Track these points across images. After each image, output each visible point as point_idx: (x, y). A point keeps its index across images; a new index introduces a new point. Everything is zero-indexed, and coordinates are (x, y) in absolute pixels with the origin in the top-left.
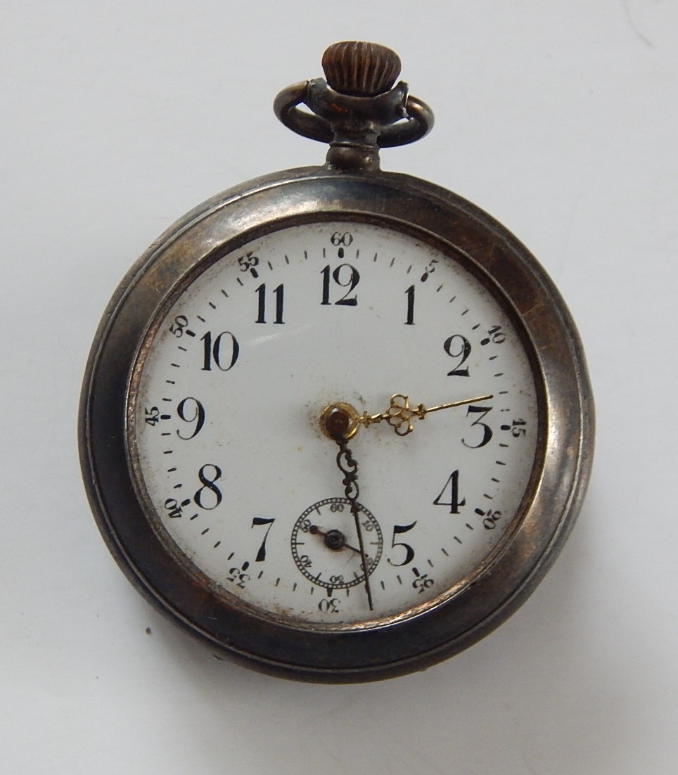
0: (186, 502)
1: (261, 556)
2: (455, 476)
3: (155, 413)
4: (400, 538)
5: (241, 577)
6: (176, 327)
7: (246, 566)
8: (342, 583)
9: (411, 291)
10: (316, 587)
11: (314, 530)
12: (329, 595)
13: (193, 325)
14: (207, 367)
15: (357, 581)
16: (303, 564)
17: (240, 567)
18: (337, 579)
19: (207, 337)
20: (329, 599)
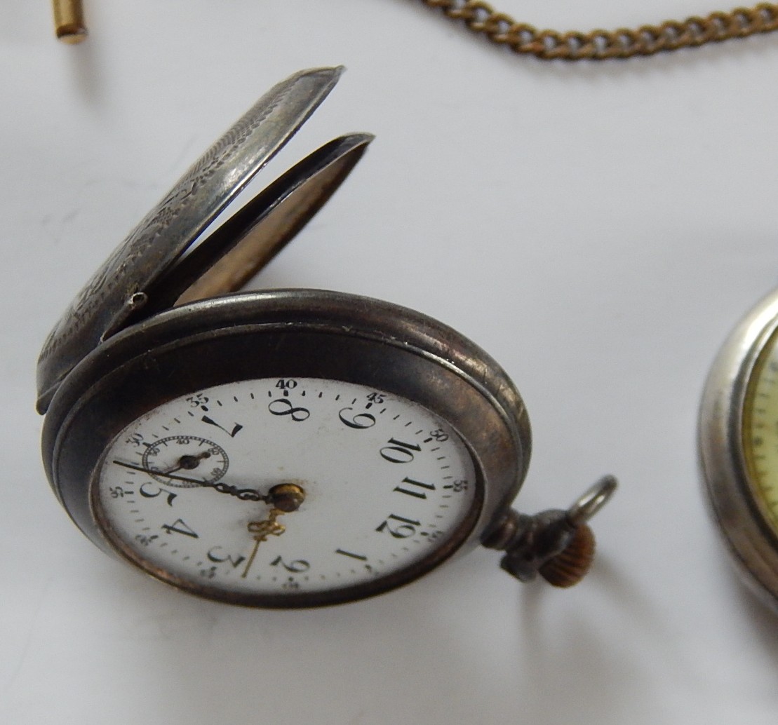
0: (286, 394)
1: (206, 420)
2: (195, 536)
3: (378, 400)
4: (165, 496)
5: (198, 403)
6: (440, 433)
7: (205, 409)
8: (149, 453)
9: (363, 558)
10: (157, 439)
11: (206, 455)
12: (144, 444)
13: (434, 443)
14: (392, 441)
15: (145, 463)
16: (182, 440)
17: (207, 405)
18: (156, 453)
19: (418, 449)
20: (141, 442)
